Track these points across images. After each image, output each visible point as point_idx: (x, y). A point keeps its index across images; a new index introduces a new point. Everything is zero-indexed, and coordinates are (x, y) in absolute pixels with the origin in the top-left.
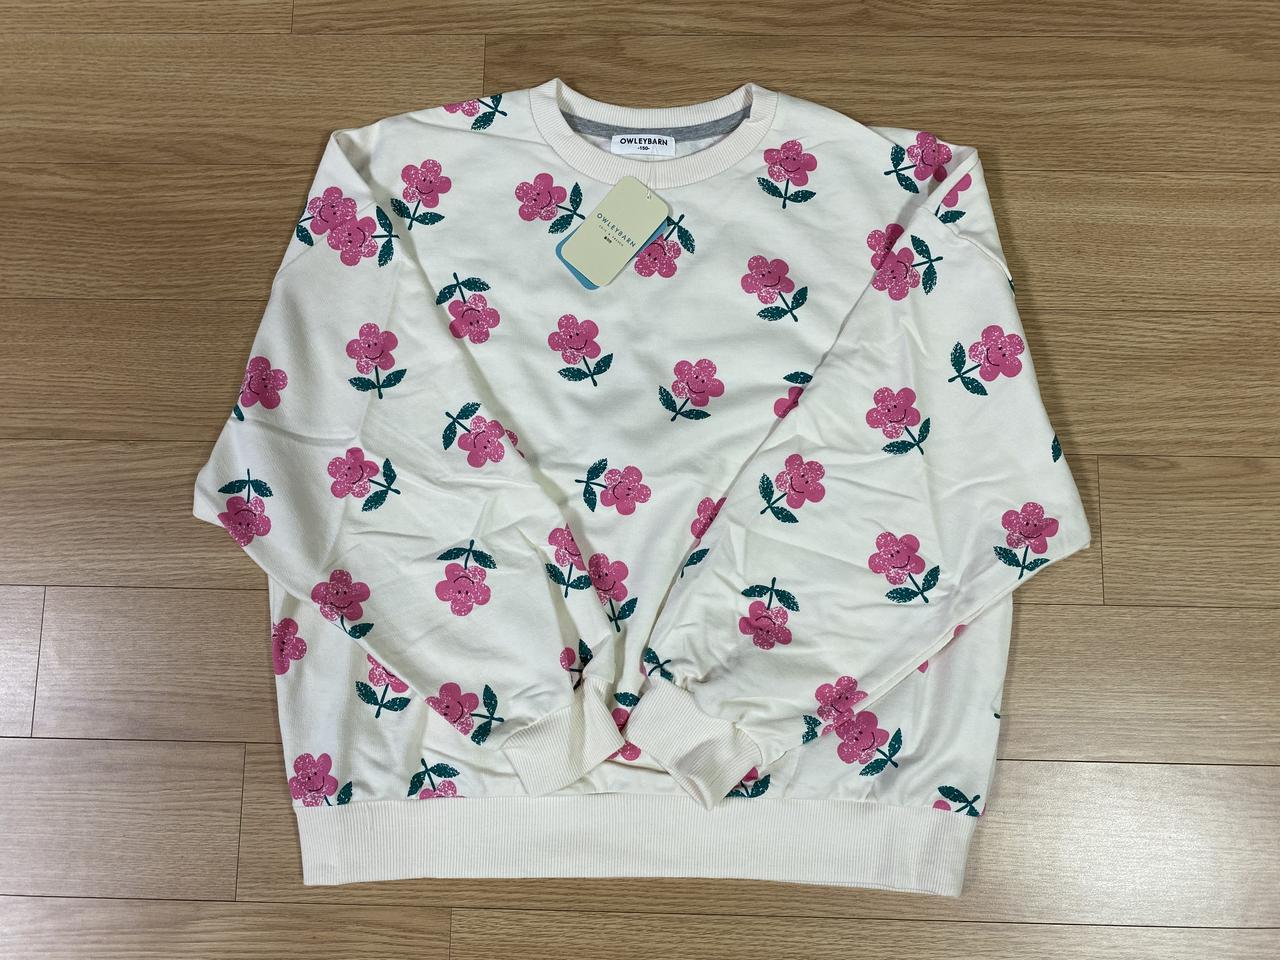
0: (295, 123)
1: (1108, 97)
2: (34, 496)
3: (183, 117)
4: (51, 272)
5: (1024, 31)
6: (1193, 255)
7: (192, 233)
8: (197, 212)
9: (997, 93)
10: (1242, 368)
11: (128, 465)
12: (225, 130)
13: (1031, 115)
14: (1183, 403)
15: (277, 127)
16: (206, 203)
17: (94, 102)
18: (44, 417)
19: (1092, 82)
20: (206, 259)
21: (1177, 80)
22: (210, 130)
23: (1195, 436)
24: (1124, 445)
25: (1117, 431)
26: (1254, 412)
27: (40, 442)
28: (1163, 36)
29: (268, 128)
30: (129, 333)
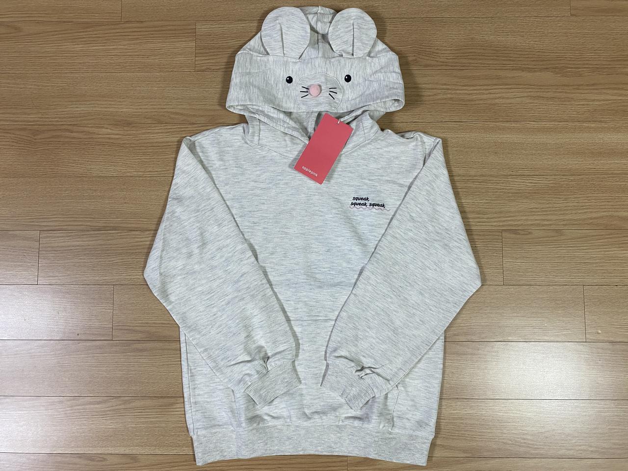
0: (198, 107)
1: (509, 92)
2: (107, 252)
3: (155, 105)
4: (108, 166)
5: (476, 67)
6: (539, 153)
7: (161, 150)
8: (162, 142)
9: (466, 92)
10: (555, 196)
11: (142, 240)
12: (172, 110)
13: (478, 100)
14: (534, 210)
15: (192, 109)
16: (166, 139)
17: (120, 100)
18: (109, 222)
19: (501, 87)
20: (167, 161)
21: (533, 85)
22: (166, 110)
23: (538, 222)
24: (512, 226)
25: (509, 220)
26: (560, 213)
27: (109, 231)
28: (529, 68)
29: (188, 109)
30: (139, 189)
